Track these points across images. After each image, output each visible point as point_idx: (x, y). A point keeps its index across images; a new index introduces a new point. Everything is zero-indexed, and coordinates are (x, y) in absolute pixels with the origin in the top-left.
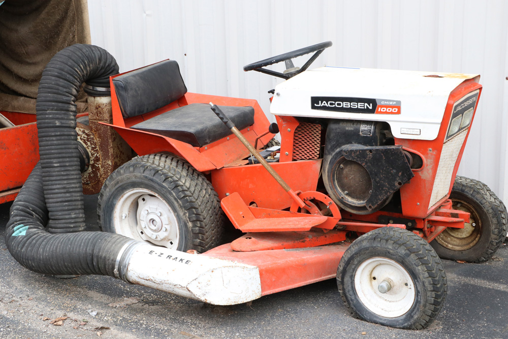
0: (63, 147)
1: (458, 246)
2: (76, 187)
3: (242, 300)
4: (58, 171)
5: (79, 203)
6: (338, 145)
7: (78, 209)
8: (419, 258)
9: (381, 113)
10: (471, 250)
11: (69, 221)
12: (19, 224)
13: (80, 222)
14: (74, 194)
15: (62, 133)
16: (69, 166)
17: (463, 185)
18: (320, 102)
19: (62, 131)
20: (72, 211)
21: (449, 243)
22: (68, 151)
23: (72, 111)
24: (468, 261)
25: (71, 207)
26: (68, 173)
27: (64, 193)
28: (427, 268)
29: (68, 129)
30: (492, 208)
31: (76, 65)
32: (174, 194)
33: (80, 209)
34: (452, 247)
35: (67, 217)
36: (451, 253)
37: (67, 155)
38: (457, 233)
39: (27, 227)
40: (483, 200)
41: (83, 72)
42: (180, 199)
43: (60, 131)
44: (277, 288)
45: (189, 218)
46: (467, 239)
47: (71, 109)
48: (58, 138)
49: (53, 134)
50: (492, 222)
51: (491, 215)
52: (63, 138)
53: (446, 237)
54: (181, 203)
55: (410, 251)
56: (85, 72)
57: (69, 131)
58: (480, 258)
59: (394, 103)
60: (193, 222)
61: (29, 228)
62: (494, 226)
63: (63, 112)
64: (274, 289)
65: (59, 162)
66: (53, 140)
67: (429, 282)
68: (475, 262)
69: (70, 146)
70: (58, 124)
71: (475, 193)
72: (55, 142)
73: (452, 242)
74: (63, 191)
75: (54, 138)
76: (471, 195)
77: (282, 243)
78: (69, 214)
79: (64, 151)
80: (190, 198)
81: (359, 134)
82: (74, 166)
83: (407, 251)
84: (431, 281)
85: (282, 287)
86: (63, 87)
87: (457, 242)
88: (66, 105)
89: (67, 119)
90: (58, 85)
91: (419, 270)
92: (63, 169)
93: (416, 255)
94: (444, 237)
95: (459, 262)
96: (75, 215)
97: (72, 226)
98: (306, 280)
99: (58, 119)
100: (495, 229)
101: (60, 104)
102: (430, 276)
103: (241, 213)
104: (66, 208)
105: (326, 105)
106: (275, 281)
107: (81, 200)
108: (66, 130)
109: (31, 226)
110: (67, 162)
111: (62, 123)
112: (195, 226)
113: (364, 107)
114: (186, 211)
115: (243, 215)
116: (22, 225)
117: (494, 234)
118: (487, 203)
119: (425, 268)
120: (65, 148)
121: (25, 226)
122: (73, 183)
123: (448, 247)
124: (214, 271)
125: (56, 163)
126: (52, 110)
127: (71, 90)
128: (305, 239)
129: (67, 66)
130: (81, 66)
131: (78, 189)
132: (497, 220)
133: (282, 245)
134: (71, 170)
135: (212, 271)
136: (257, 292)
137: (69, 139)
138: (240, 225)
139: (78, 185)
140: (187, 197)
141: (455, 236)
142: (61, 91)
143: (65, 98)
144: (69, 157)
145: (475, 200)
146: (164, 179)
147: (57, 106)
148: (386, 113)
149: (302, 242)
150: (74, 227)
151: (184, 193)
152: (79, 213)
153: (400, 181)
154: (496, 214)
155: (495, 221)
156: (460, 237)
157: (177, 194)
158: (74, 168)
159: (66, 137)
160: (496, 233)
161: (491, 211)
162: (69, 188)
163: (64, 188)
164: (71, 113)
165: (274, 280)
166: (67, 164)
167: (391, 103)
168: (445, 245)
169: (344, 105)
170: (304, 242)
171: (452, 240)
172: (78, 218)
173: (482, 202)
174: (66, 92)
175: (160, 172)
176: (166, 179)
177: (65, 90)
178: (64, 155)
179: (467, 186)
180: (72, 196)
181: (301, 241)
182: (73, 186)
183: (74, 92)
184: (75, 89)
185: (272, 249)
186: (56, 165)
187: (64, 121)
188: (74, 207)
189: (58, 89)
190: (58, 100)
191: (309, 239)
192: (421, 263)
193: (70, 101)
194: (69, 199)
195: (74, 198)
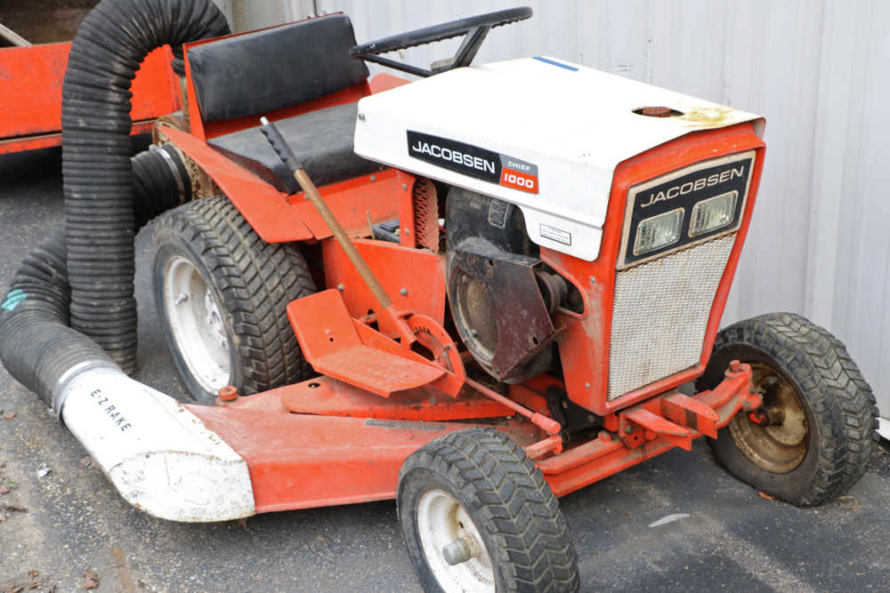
0: (89, 165)
1: (770, 460)
2: (109, 238)
3: (208, 516)
4: (79, 207)
5: (115, 265)
6: (461, 234)
7: (110, 275)
8: (494, 518)
9: (508, 185)
10: (788, 476)
11: (90, 294)
12: (18, 288)
13: (112, 298)
14: (103, 249)
15: (87, 141)
16: (98, 200)
17: (777, 343)
18: (420, 143)
19: (88, 138)
20: (99, 278)
21: (756, 450)
22: (97, 173)
23: (112, 103)
24: (779, 498)
25: (96, 272)
26: (95, 211)
27: (88, 245)
28: (507, 542)
29: (101, 135)
30: (823, 403)
31: (125, 20)
32: (214, 280)
33: (116, 275)
34: (759, 461)
35: (88, 287)
36: (754, 473)
37: (95, 180)
38: (779, 433)
39: (25, 295)
40: (809, 382)
41: (141, 33)
42: (223, 290)
43: (84, 138)
44: (297, 501)
45: (235, 328)
46: (790, 450)
47: (111, 99)
48: (82, 148)
49: (74, 141)
50: (821, 432)
51: (820, 417)
52: (89, 149)
53: (756, 435)
54: (222, 297)
55: (480, 498)
56: (143, 33)
57: (103, 139)
58: (800, 498)
59: (528, 168)
60: (240, 335)
61: (28, 298)
62: (824, 441)
63: (94, 104)
64: (291, 501)
65: (80, 192)
66: (73, 152)
67: (511, 572)
68: (791, 503)
69: (102, 165)
70: (82, 124)
71: (795, 364)
72: (77, 156)
73: (764, 450)
74: (83, 241)
75: (75, 149)
76: (788, 365)
77: (371, 406)
78: (92, 283)
79: (90, 172)
80: (239, 290)
81: (487, 221)
82: (109, 200)
83: (476, 498)
84: (515, 569)
85: (310, 499)
86: (95, 58)
87: (773, 451)
88: (100, 92)
89: (100, 117)
90: (87, 54)
91: (493, 542)
92: (85, 204)
93: (492, 510)
94: (753, 437)
95: (762, 495)
96: (102, 286)
97: (95, 303)
98: (373, 492)
99: (82, 115)
100: (827, 447)
101: (89, 90)
102: (511, 560)
103: (328, 331)
104: (88, 271)
105: (428, 151)
106: (293, 488)
107: (119, 260)
108: (95, 135)
109: (33, 295)
110: (94, 192)
111: (89, 124)
112: (244, 344)
113: (483, 166)
114: (230, 315)
115: (330, 337)
116: (20, 291)
117: (825, 457)
118: (817, 390)
119: (504, 540)
120: (92, 169)
121: (24, 292)
122: (104, 230)
123: (753, 460)
124: (151, 456)
125: (76, 192)
126: (76, 98)
127: (112, 64)
128: (421, 404)
129: (108, 22)
130: (135, 22)
131: (115, 241)
132: (833, 430)
133: (370, 409)
134: (100, 208)
135: (148, 457)
136: (243, 504)
137: (102, 153)
138: (315, 356)
139: (113, 234)
140: (234, 289)
141: (775, 437)
142: (92, 65)
143: (97, 79)
144: (98, 184)
145: (793, 377)
146: (204, 248)
147: (82, 93)
148: (515, 186)
149: (414, 408)
150: (98, 306)
151: (228, 281)
152: (113, 283)
153: (534, 335)
154: (830, 417)
155: (827, 431)
156: (783, 441)
157: (218, 279)
158: (107, 203)
159: (96, 149)
160: (829, 456)
161: (820, 408)
162: (94, 238)
163: (87, 237)
164: (111, 107)
165: (291, 485)
166: (94, 196)
167: (523, 167)
168: (747, 453)
169: (455, 156)
170: (418, 409)
171: (764, 445)
172: (107, 290)
173: (806, 386)
174: (101, 68)
175: (202, 234)
176: (207, 250)
177: (98, 64)
178: (89, 180)
179: (785, 345)
180: (99, 252)
181: (412, 406)
182: (103, 234)
183: (119, 68)
184: (121, 63)
185: (348, 416)
186: (75, 196)
187: (92, 120)
188: (102, 271)
189: (87, 63)
190: (86, 81)
191: (428, 406)
192: (496, 530)
193: (108, 84)
194: (94, 256)
195: (102, 256)
